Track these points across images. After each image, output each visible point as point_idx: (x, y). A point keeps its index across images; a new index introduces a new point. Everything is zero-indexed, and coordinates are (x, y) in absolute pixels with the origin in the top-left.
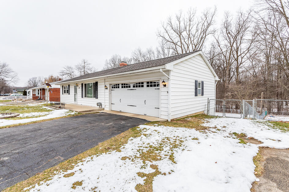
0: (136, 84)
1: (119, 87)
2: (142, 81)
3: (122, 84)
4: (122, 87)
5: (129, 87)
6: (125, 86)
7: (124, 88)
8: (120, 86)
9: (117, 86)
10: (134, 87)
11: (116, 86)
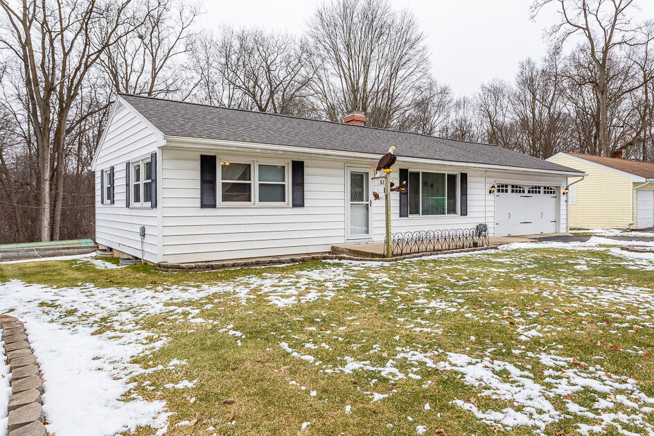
0: (533, 188)
1: (506, 191)
2: (540, 185)
3: (513, 186)
4: (513, 191)
5: (523, 192)
6: (517, 189)
7: (515, 194)
8: (510, 189)
9: (504, 188)
10: (529, 192)
11: (502, 188)
